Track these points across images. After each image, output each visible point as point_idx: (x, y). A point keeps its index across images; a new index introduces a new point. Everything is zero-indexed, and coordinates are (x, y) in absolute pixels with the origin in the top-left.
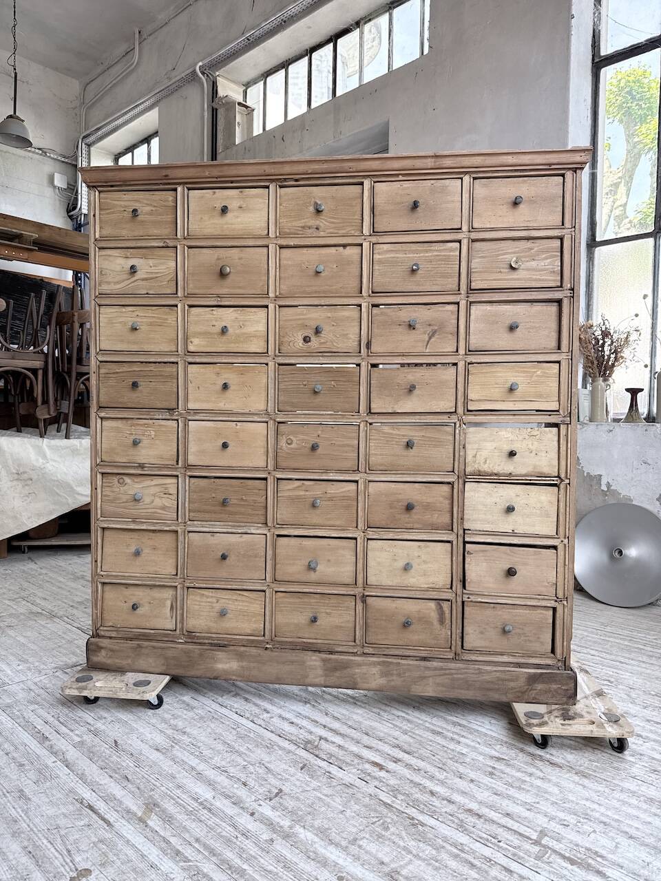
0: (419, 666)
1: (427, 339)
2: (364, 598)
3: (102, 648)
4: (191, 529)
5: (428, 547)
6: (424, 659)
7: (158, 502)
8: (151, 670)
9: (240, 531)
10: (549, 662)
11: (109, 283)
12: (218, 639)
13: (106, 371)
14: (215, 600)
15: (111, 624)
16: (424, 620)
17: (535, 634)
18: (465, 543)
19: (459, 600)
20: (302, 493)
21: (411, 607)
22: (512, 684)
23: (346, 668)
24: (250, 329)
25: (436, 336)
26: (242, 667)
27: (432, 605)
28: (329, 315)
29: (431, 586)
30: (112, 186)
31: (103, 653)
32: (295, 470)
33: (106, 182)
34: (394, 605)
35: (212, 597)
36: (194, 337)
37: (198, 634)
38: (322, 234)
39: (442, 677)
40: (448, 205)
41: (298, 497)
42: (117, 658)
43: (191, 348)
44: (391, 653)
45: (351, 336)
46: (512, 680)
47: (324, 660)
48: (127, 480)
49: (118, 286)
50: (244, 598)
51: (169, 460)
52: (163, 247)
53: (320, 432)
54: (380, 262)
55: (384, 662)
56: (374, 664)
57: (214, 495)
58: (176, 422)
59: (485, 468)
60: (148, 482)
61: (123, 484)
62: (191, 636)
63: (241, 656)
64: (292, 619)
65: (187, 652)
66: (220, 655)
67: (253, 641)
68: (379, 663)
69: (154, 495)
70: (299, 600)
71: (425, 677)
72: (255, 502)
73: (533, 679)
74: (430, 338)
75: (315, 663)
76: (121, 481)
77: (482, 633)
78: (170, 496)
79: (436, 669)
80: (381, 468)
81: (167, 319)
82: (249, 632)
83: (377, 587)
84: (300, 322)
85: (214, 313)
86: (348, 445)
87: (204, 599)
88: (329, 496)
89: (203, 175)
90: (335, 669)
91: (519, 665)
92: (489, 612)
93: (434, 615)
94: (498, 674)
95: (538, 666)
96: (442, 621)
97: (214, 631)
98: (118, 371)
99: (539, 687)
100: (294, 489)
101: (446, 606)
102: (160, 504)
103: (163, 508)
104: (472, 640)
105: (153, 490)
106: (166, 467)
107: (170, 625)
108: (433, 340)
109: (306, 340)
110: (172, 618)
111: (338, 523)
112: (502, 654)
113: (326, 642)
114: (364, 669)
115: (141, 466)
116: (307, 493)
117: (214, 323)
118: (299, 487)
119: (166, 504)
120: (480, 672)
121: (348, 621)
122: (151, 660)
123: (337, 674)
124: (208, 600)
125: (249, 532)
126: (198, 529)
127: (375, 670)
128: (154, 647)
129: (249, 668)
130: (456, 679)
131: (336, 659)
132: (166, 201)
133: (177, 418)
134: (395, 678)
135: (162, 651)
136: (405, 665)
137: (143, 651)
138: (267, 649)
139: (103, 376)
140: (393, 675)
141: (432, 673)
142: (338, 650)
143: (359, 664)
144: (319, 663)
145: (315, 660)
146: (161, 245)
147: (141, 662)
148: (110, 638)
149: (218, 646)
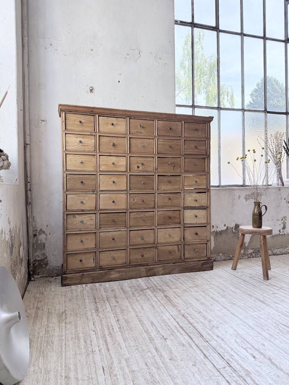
0: (173, 265)
1: (173, 168)
2: (156, 247)
3: (68, 278)
4: (100, 231)
5: (174, 229)
6: (174, 263)
7: (89, 223)
8: (87, 282)
9: (118, 230)
10: (206, 259)
11: (70, 146)
12: (111, 267)
13: (70, 177)
14: (109, 254)
15: (71, 269)
16: (174, 251)
17: (202, 251)
18: (184, 227)
19: (183, 244)
20: (137, 216)
21: (170, 248)
22: (198, 267)
23: (153, 269)
24: (120, 164)
25: (175, 167)
26: (120, 275)
27: (176, 246)
28: (145, 159)
29: (176, 241)
30: (71, 112)
31: (68, 279)
32: (135, 209)
33: (69, 110)
34: (165, 248)
35: (108, 253)
36: (102, 166)
37: (104, 267)
38: (142, 135)
39: (179, 268)
40: (178, 129)
41: (136, 218)
42: (74, 281)
43: (101, 169)
44: (165, 263)
45: (151, 166)
46: (197, 265)
47: (145, 268)
48: (77, 216)
49: (73, 148)
50: (119, 252)
51: (93, 208)
53: (143, 196)
54: (160, 144)
56: (161, 267)
57: (108, 219)
58: (95, 195)
59: (189, 205)
60: (84, 216)
61: (75, 217)
62: (101, 268)
63: (119, 272)
64: (136, 256)
65: (100, 274)
66: (112, 272)
67: (122, 266)
68: (162, 266)
69: (87, 220)
70: (137, 251)
71: (174, 269)
72: (122, 220)
73: (203, 264)
74: (174, 167)
76: (74, 216)
77: (189, 253)
78: (93, 220)
79: (178, 265)
80: (162, 207)
81: (92, 160)
82: (121, 263)
83: (161, 243)
84: (136, 161)
85: (109, 158)
86: (152, 200)
87: (105, 255)
88: (146, 216)
89: (105, 112)
90: (149, 270)
91: (199, 261)
92: (191, 247)
93: (176, 249)
94: (194, 264)
95: (203, 260)
96: (179, 251)
97: (109, 265)
98: (74, 177)
99: (204, 266)
100: (135, 215)
101: (179, 246)
102: (89, 224)
103: (91, 225)
104: (187, 255)
105: (86, 219)
106: (92, 210)
107: (93, 265)
108: (175, 168)
109: (138, 167)
110: (94, 262)
111: (148, 225)
112: (194, 258)
113: (146, 263)
114: (158, 269)
115: (83, 211)
116: (139, 216)
117: (109, 161)
119: (92, 223)
120: (190, 264)
121: (152, 255)
122: (87, 279)
123: (150, 272)
124: (107, 255)
125: (121, 230)
126: (103, 231)
127: (161, 269)
128: (88, 274)
129: (122, 275)
130: (183, 268)
131: (150, 268)
132: (91, 119)
133: (96, 193)
134: (166, 270)
135: (91, 275)
136: (169, 266)
137: (84, 276)
138: (127, 268)
139: (68, 179)
140: (166, 269)
141: (176, 267)
142: (150, 264)
143: (156, 268)
144: (144, 270)
145: (143, 269)
146: (90, 134)
147: (83, 280)
148: (71, 274)
149: (111, 269)
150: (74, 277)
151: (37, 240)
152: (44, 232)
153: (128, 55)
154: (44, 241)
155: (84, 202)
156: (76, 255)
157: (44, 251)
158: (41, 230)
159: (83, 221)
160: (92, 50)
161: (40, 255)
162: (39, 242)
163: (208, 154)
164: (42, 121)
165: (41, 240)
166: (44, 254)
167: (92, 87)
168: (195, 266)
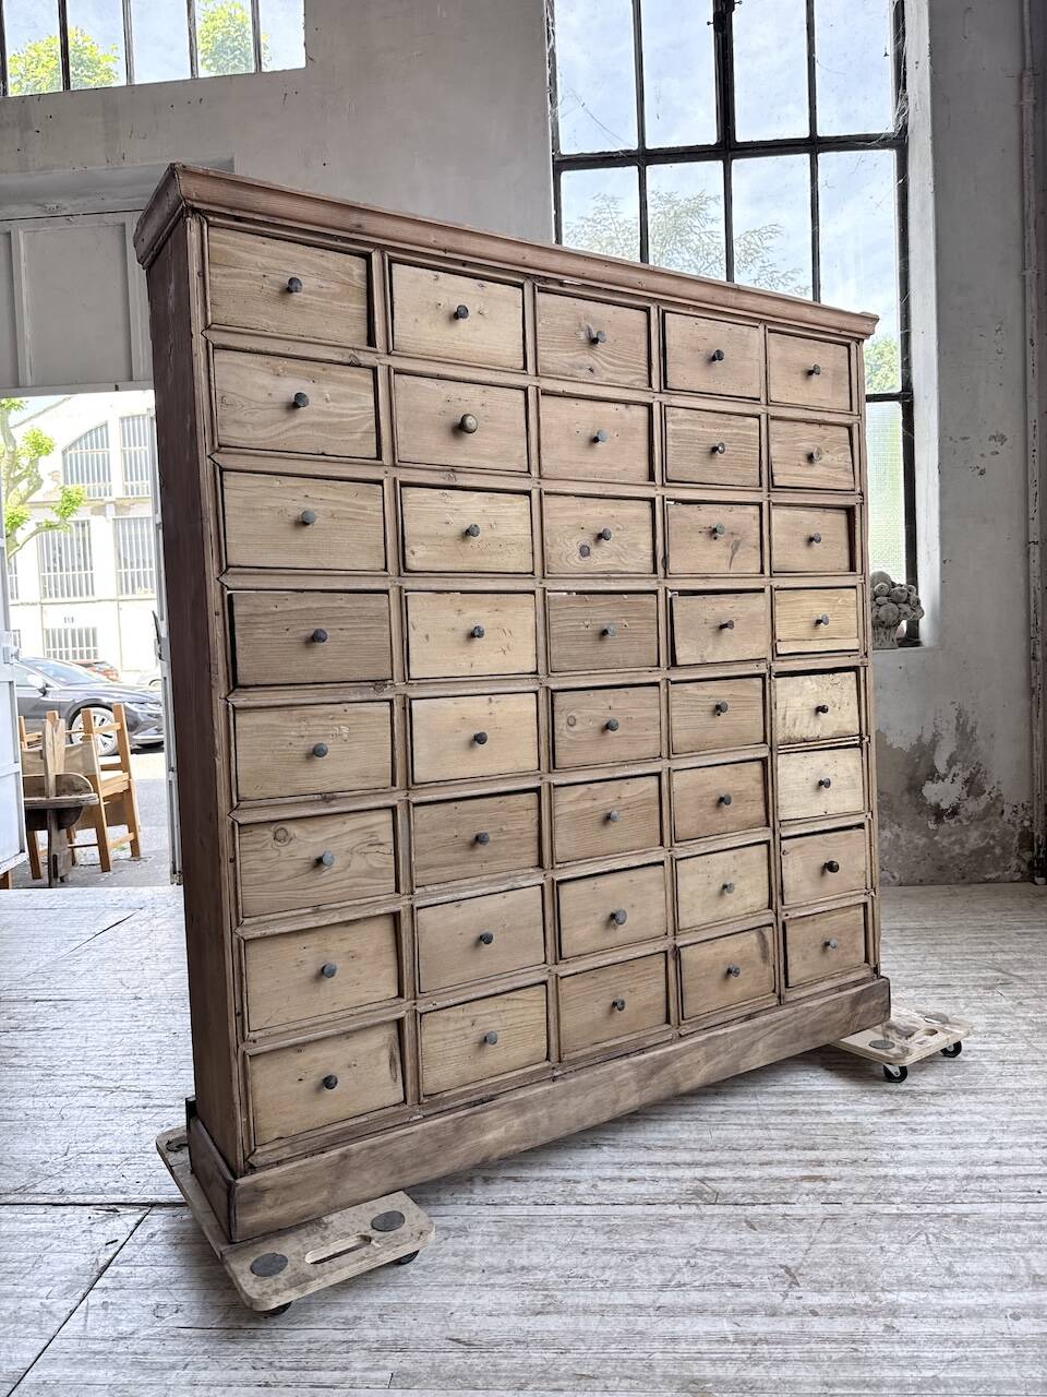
0: (746, 1029)
1: (730, 554)
2: (676, 952)
3: (265, 1190)
4: (422, 903)
6: (749, 1017)
7: (359, 864)
8: (367, 1193)
9: (502, 888)
10: (865, 974)
12: (480, 1090)
13: (250, 610)
14: (468, 1023)
15: (276, 1135)
16: (747, 962)
17: (851, 943)
18: (782, 840)
19: (780, 921)
20: (588, 804)
21: (732, 947)
22: (838, 1016)
23: (666, 1066)
24: (504, 532)
25: (740, 550)
26: (526, 1123)
27: (753, 936)
28: (613, 511)
29: (748, 910)
31: (268, 1199)
32: (579, 767)
34: (713, 951)
35: (462, 1018)
36: (416, 544)
37: (446, 1095)
38: (596, 379)
39: (771, 1035)
40: (744, 364)
41: (584, 813)
42: (299, 1200)
43: (412, 562)
44: (712, 1023)
45: (643, 547)
46: (836, 1011)
47: (637, 1065)
48: (293, 829)
49: (262, 433)
50: (515, 1005)
51: (379, 778)
52: (349, 365)
53: (611, 702)
54: (676, 434)
55: (709, 1039)
56: (697, 1047)
57: (456, 832)
58: (388, 704)
59: (796, 732)
60: (335, 828)
61: (288, 839)
62: (434, 1102)
63: (519, 1108)
64: (590, 1013)
65: (427, 1134)
66: (491, 1116)
67: (532, 1074)
68: (703, 1043)
69: (350, 852)
70: (594, 981)
71: (753, 1043)
72: (522, 832)
73: (857, 1000)
74: (733, 553)
75: (625, 1075)
76: (280, 834)
77: (804, 958)
78: (381, 849)
79: (766, 1025)
80: (686, 749)
81: (364, 508)
82: (525, 1060)
83: (694, 929)
84: (574, 522)
85: (447, 499)
86: (649, 719)
87: (452, 1026)
88: (623, 802)
89: (424, 240)
90: (653, 1073)
91: (840, 988)
92: (807, 928)
93: (757, 952)
94: (826, 1008)
95: (856, 983)
96: (765, 956)
97: (471, 1078)
98: (273, 609)
99: (861, 1009)
100: (577, 800)
101: (768, 933)
102: (364, 867)
103: (370, 873)
104: (795, 971)
105: (348, 842)
106: (375, 792)
107: (394, 1094)
108: (736, 555)
109: (584, 551)
110: (395, 1080)
111: (637, 843)
112: (822, 980)
113: (634, 1036)
114: (686, 1059)
115: (327, 798)
116: (596, 803)
117: (448, 517)
118: (582, 795)
119: (376, 865)
121: (659, 993)
122: (367, 1175)
123: (654, 1081)
124: (458, 1025)
125: (516, 885)
126: (434, 901)
127: (699, 1055)
128: (373, 1148)
129: (536, 1122)
130: (785, 1032)
131: (653, 1058)
132: (350, 274)
133: (391, 696)
134: (722, 1057)
135: (387, 1150)
136: (732, 1033)
137: (354, 1162)
138: (554, 1079)
139: (243, 619)
140: (719, 1054)
141: (760, 1033)
142: (648, 1043)
143: (679, 1055)
144: (631, 1073)
145: (627, 1071)
146: (346, 359)
147: (348, 1185)
148: (279, 1163)
149: (482, 1102)
150: (298, 1177)
156: (300, 1051)
163: (859, 491)
168: (830, 1013)
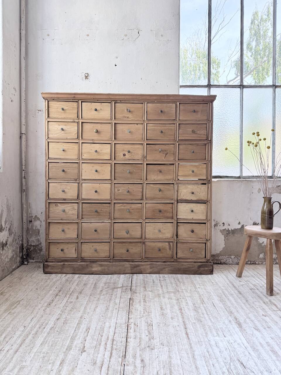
0: (163, 264)
1: (165, 156)
2: (144, 243)
3: (50, 266)
4: (83, 221)
5: (165, 224)
6: (164, 262)
7: (70, 212)
8: (68, 272)
9: (101, 222)
10: (204, 261)
11: (52, 134)
12: (94, 260)
13: (51, 166)
14: (91, 246)
15: (52, 257)
16: (164, 249)
17: (200, 252)
18: (177, 223)
19: (176, 241)
20: (123, 208)
21: (160, 245)
22: (193, 269)
23: (138, 267)
24: (104, 151)
25: (168, 154)
26: (102, 269)
27: (167, 244)
28: (132, 147)
29: (167, 237)
30: (53, 99)
31: (50, 268)
32: (120, 200)
33: (51, 98)
34: (155, 245)
35: (91, 245)
36: (84, 154)
37: (86, 259)
38: (129, 119)
39: (170, 268)
40: (171, 112)
41: (122, 209)
42: (55, 269)
43: (83, 157)
44: (153, 261)
45: (139, 154)
46: (192, 267)
47: (130, 264)
48: (59, 205)
49: (56, 135)
50: (103, 245)
51: (75, 197)
52: (73, 122)
53: (129, 187)
54: (149, 129)
55: (151, 264)
56: (148, 264)
57: (91, 209)
59: (184, 198)
60: (66, 205)
61: (57, 206)
62: (83, 260)
63: (101, 265)
64: (120, 251)
65: (81, 265)
66: (94, 265)
67: (105, 260)
68: (150, 264)
69: (69, 210)
70: (122, 245)
71: (164, 268)
72: (106, 211)
73: (199, 267)
74: (166, 155)
75: (127, 266)
76: (56, 205)
77: (183, 252)
78: (75, 210)
79: (168, 265)
80: (150, 198)
81: (74, 147)
82: (104, 256)
83: (149, 239)
84: (122, 149)
85: (92, 145)
86: (139, 191)
88: (132, 208)
89: (87, 97)
90: (135, 267)
91: (195, 262)
92: (185, 245)
93: (168, 247)
94: (188, 266)
95: (201, 262)
96: (170, 249)
97: (92, 257)
98: (56, 166)
99: (202, 269)
100: (120, 206)
101: (171, 244)
103: (73, 214)
104: (180, 255)
106: (74, 200)
107: (75, 256)
108: (167, 156)
109: (124, 155)
110: (76, 253)
111: (135, 217)
112: (189, 259)
113: (132, 258)
114: (144, 267)
115: (64, 200)
116: (125, 208)
117: (92, 149)
118: (122, 205)
119: (74, 213)
120: (183, 265)
121: (139, 251)
122: (68, 269)
123: (135, 269)
124: (89, 246)
125: (104, 221)
126: (85, 221)
127: (148, 266)
128: (69, 264)
129: (105, 269)
130: (175, 268)
131: (135, 264)
132: (74, 106)
133: (78, 182)
134: (155, 269)
135: (72, 266)
136: (158, 264)
137: (65, 266)
138: (110, 262)
139: (50, 167)
140: (154, 268)
141: (166, 266)
142: (135, 261)
143: (143, 265)
144: (129, 266)
145: (128, 265)
146: (72, 121)
147: (64, 270)
148: (52, 262)
149: (93, 262)
150: (55, 265)
151: (32, 226)
152: (39, 219)
153: (126, 35)
154: (39, 227)
155: (66, 190)
156: (58, 244)
157: (39, 237)
158: (36, 216)
159: (65, 210)
160: (88, 35)
161: (35, 241)
162: (34, 228)
163: (210, 139)
164: (39, 111)
165: (36, 227)
166: (38, 240)
167: (87, 74)
168: (190, 267)
